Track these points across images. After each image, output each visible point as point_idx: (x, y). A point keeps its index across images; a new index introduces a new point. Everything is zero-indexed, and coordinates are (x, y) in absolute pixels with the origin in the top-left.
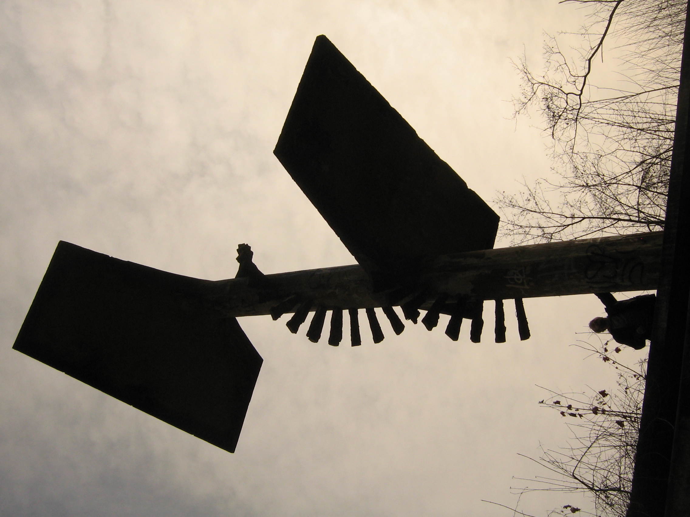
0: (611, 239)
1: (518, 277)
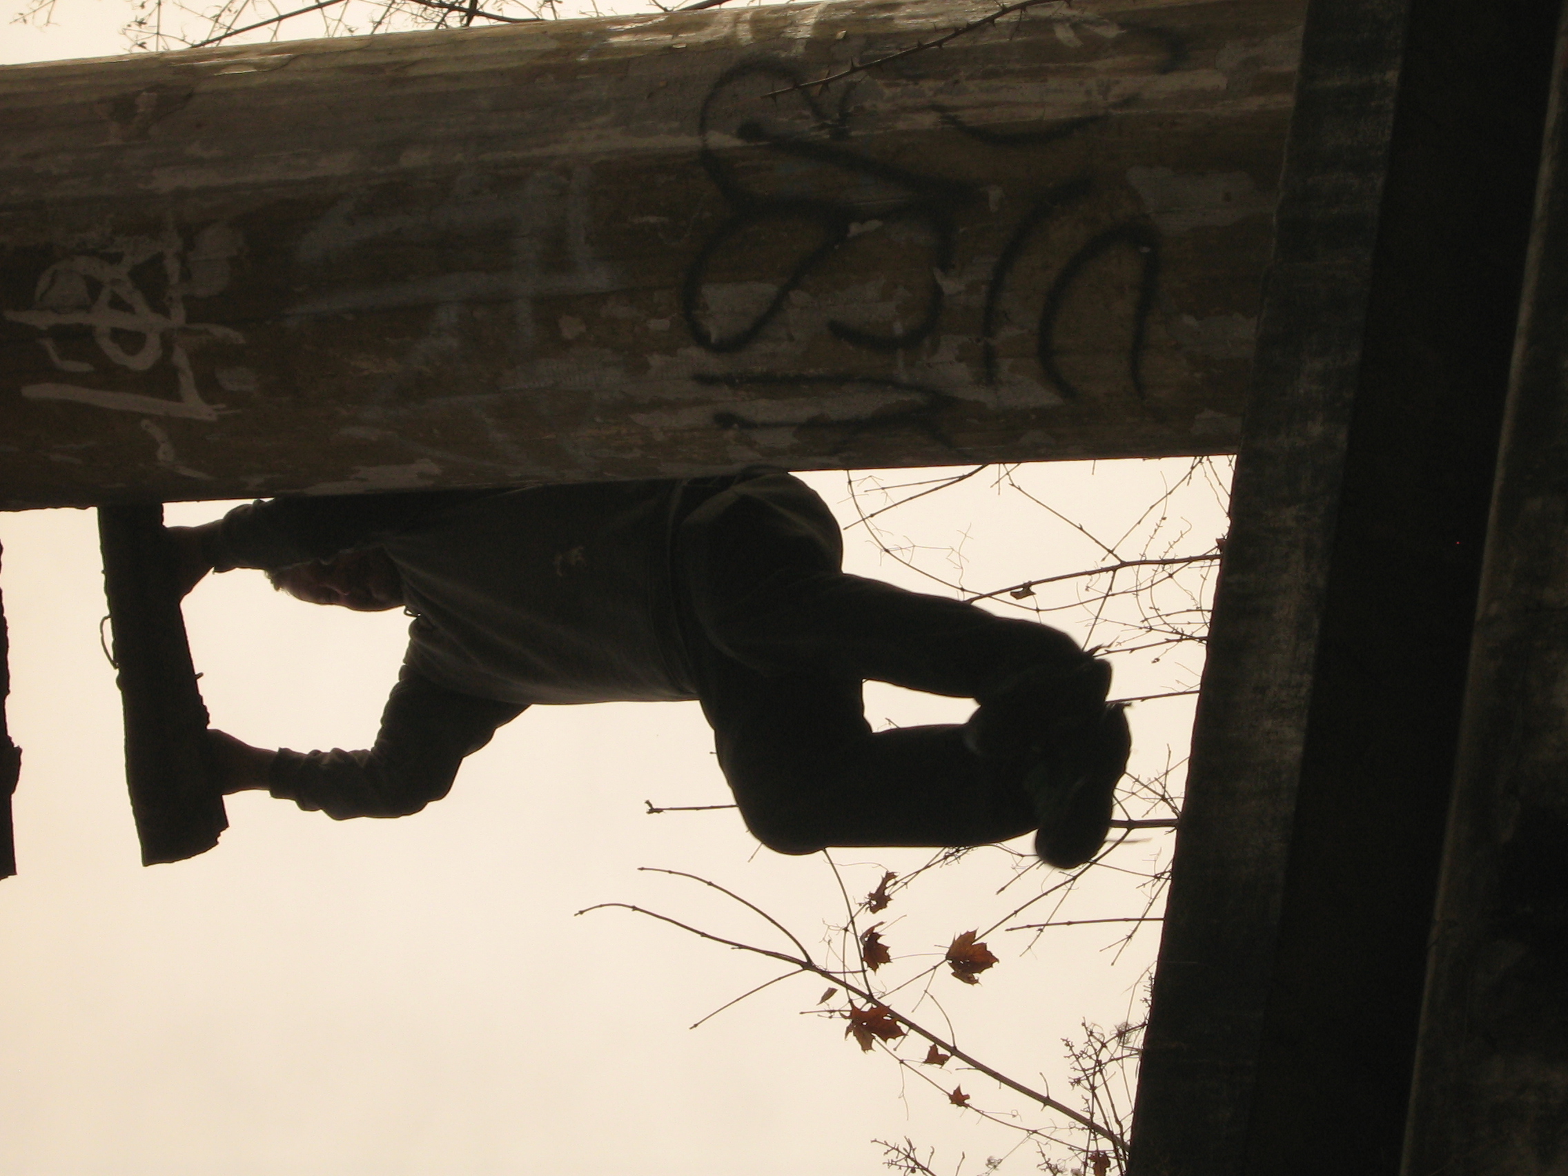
0: (902, 21)
1: (123, 321)
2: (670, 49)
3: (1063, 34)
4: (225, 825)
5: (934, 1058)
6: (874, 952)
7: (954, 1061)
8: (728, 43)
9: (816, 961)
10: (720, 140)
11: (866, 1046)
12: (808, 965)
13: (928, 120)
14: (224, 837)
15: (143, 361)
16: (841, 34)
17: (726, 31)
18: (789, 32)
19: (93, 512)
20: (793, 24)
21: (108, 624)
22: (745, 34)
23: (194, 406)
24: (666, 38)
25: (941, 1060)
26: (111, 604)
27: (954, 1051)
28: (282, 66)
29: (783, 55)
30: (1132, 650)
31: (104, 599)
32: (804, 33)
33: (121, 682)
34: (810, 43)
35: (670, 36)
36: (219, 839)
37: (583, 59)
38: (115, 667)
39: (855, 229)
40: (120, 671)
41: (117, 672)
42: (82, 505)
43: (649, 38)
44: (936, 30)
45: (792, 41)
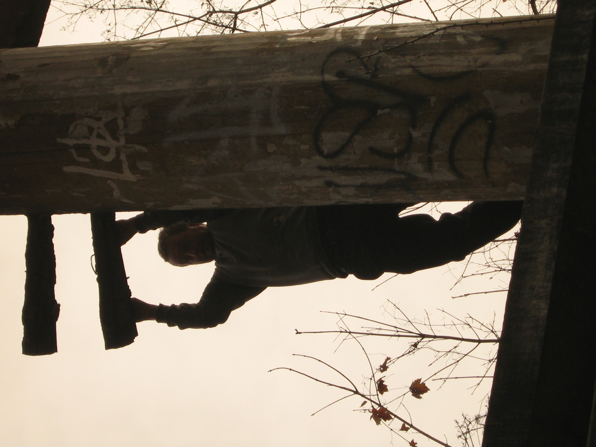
0: (399, 33)
1: (102, 143)
2: (310, 43)
3: (460, 39)
4: (136, 334)
5: (404, 428)
6: (382, 388)
7: (411, 430)
8: (333, 41)
9: (360, 391)
10: (329, 77)
11: (378, 423)
12: (356, 392)
13: (408, 71)
14: (136, 339)
15: (109, 158)
16: (375, 38)
17: (332, 36)
18: (356, 37)
19: (89, 215)
20: (357, 34)
21: (94, 257)
22: (339, 38)
23: (128, 176)
24: (309, 39)
25: (407, 429)
26: (95, 250)
27: (411, 426)
28: (163, 47)
29: (353, 46)
30: (482, 274)
31: (92, 248)
32: (361, 37)
33: (99, 280)
34: (363, 41)
35: (310, 38)
36: (134, 340)
37: (277, 46)
38: (96, 274)
39: (379, 112)
40: (98, 276)
41: (97, 276)
42: (85, 212)
43: (302, 38)
44: (412, 37)
45: (357, 40)
